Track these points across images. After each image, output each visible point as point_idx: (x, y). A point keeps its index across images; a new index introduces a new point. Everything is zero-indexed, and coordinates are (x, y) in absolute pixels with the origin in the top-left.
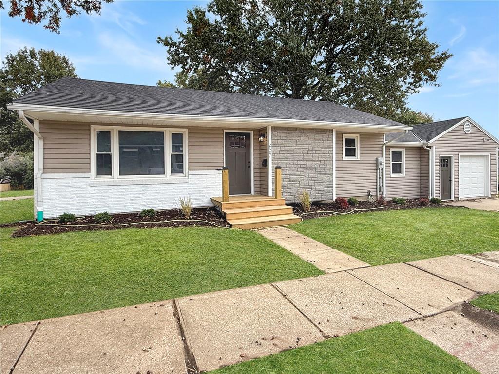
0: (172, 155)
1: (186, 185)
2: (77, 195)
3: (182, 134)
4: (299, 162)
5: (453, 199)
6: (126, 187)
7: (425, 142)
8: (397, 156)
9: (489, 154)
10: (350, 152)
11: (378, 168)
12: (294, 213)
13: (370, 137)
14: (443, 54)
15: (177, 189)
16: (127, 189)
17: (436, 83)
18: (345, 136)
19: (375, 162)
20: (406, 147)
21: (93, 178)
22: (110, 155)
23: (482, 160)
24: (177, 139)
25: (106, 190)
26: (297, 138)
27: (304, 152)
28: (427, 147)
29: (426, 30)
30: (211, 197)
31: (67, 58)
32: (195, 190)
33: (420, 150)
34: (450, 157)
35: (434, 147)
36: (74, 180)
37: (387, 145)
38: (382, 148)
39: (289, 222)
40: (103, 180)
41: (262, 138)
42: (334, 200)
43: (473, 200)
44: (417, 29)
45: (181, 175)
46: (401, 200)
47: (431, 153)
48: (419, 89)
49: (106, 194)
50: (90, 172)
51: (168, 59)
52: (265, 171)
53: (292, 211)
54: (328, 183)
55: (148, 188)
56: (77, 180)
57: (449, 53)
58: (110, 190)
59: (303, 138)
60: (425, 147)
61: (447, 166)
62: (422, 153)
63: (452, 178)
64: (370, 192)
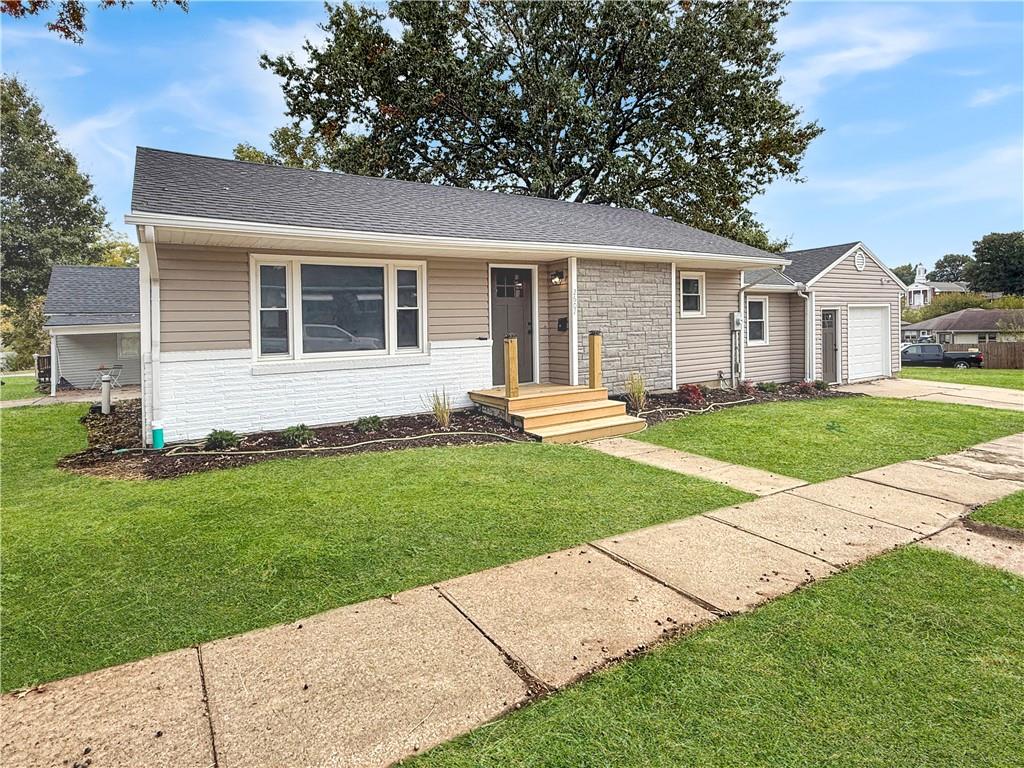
0: (399, 312)
1: (426, 368)
2: (227, 394)
3: (415, 272)
4: (620, 323)
5: (840, 381)
6: (318, 375)
7: (800, 284)
8: (755, 309)
9: (889, 304)
10: (691, 303)
11: (733, 331)
12: (628, 412)
13: (721, 276)
14: (808, 128)
15: (411, 377)
16: (320, 379)
17: (797, 177)
18: (685, 275)
19: (728, 320)
20: (771, 294)
21: (255, 359)
22: (285, 313)
23: (878, 313)
24: (407, 279)
25: (283, 381)
26: (616, 280)
27: (627, 305)
28: (802, 293)
29: (779, 83)
30: (470, 390)
31: (21, 83)
32: (442, 377)
33: (790, 298)
34: (835, 311)
35: (814, 293)
36: (221, 364)
37: (747, 290)
38: (739, 295)
39: (625, 430)
40: (274, 363)
41: (557, 280)
42: (675, 389)
43: (869, 383)
44: (765, 79)
45: (413, 350)
46: (772, 385)
47: (808, 303)
48: (766, 186)
49: (282, 390)
50: (250, 347)
51: (289, 104)
52: (564, 339)
53: (624, 409)
54: (664, 359)
55: (360, 376)
56: (229, 364)
57: (819, 125)
58: (290, 381)
59: (625, 280)
60: (800, 293)
61: (831, 326)
62: (794, 302)
63: (839, 347)
64: (721, 372)
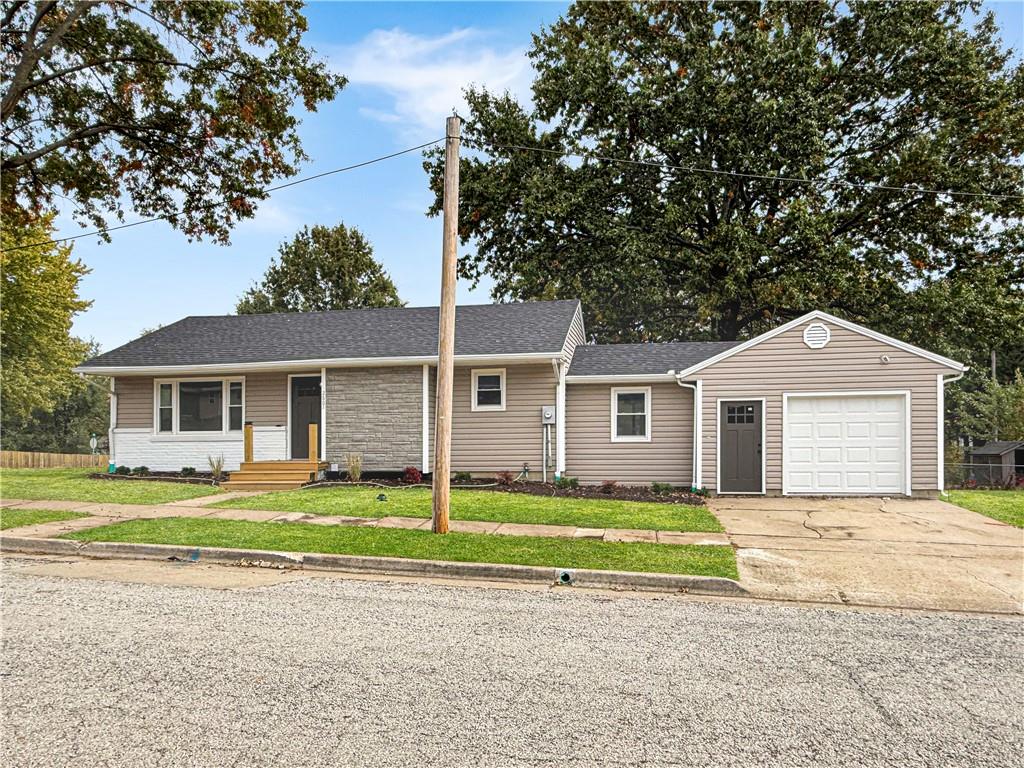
0: (231, 408)
2: (141, 450)
3: (240, 382)
4: (366, 416)
5: (764, 492)
8: (631, 401)
9: (908, 393)
11: (544, 425)
13: (531, 371)
15: (232, 448)
18: (478, 373)
19: (539, 414)
20: (654, 385)
21: (155, 434)
27: (374, 401)
28: (683, 382)
34: (759, 402)
35: (701, 382)
36: (138, 435)
40: (163, 436)
47: (697, 394)
50: (153, 427)
56: (142, 435)
59: (373, 382)
60: (679, 382)
61: (750, 420)
63: (763, 447)
64: (526, 464)
